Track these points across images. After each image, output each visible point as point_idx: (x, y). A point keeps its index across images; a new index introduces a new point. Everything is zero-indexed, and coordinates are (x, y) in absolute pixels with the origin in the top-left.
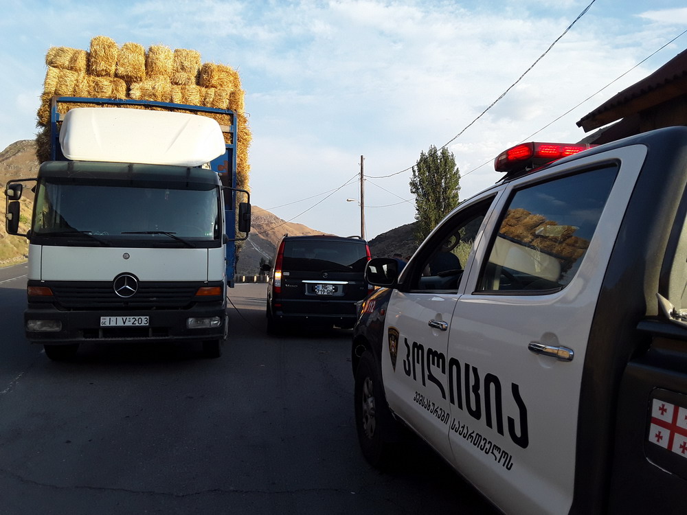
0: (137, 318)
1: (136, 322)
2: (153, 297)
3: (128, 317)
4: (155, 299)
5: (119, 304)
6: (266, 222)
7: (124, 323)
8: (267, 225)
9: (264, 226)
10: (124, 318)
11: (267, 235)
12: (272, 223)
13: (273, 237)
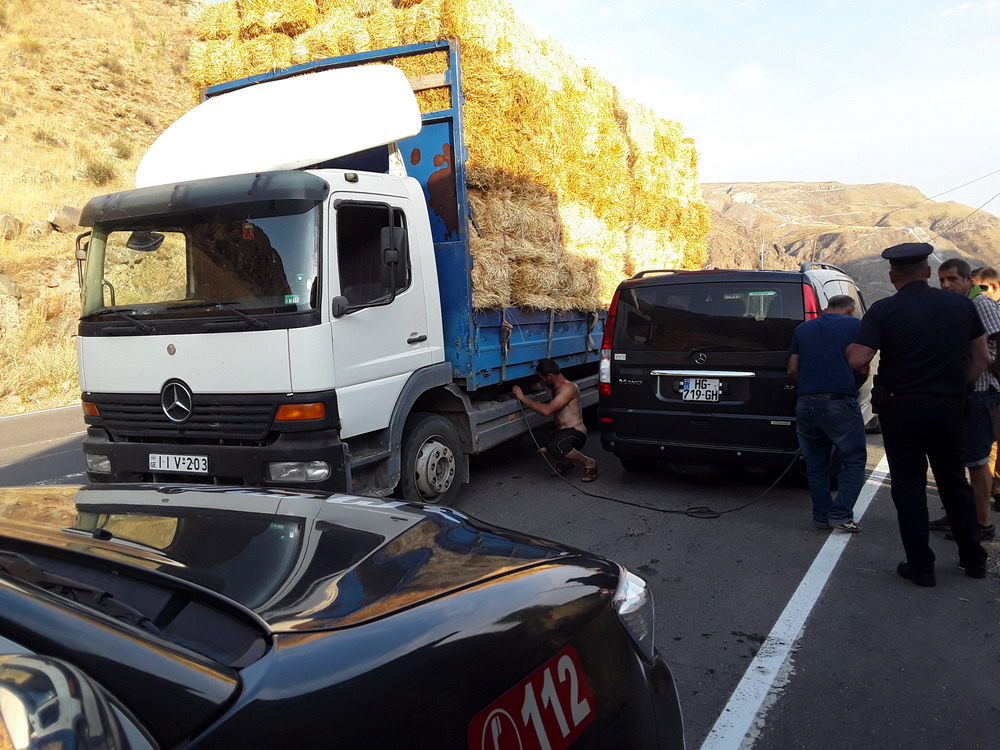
0: (193, 458)
1: (192, 466)
2: (213, 422)
3: (182, 457)
4: (217, 425)
5: (171, 432)
6: (973, 228)
7: (178, 466)
8: (974, 232)
9: (970, 235)
10: (178, 457)
11: (975, 250)
12: (983, 228)
13: (986, 252)
